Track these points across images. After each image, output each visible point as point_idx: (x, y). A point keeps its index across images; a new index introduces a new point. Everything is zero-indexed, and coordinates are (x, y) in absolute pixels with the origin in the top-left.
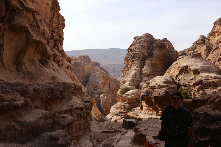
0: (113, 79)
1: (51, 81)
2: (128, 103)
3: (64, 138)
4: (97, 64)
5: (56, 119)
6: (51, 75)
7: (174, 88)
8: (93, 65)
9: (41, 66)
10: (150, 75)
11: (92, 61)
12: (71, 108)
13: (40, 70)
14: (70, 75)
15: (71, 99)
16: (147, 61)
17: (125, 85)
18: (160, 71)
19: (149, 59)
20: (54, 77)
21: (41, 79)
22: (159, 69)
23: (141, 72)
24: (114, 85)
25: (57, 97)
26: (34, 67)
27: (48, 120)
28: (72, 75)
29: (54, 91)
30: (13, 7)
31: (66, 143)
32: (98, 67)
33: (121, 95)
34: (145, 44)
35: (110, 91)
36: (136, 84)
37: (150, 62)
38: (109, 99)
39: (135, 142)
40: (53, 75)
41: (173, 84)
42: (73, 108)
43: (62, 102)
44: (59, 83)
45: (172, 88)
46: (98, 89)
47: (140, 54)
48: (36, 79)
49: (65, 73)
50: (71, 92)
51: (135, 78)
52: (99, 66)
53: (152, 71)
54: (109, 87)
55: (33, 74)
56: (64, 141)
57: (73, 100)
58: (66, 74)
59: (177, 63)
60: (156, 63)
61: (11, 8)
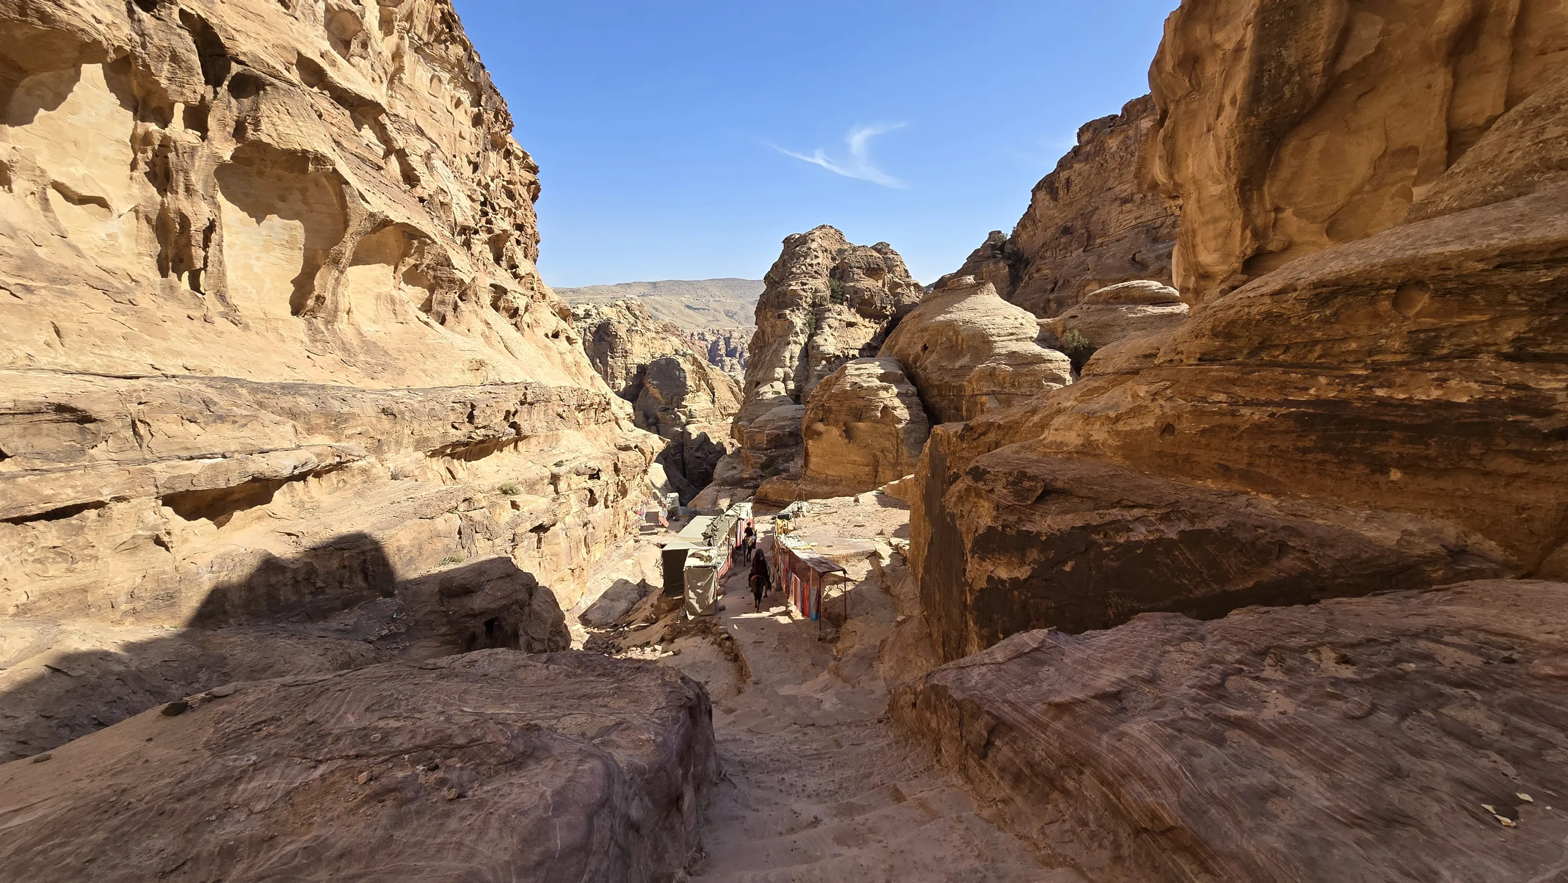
1: (468, 378)
2: (767, 449)
7: (906, 394)
9: (429, 326)
12: (557, 470)
13: (420, 337)
14: (564, 361)
15: (557, 442)
17: (758, 393)
19: (833, 307)
21: (424, 371)
24: (727, 396)
26: (393, 327)
27: (438, 522)
28: (569, 358)
30: (247, 65)
35: (714, 413)
36: (793, 387)
41: (901, 383)
42: (563, 470)
44: (504, 384)
45: (900, 394)
48: (402, 372)
49: (541, 352)
54: (713, 402)
55: (391, 352)
58: (548, 356)
61: (235, 68)
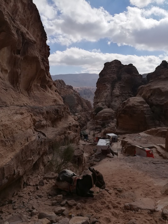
0: (85, 100)
1: (54, 104)
2: (102, 120)
3: (78, 150)
4: (70, 87)
5: (66, 135)
6: (53, 99)
7: (147, 107)
8: (67, 88)
9: (44, 91)
10: (120, 96)
11: (66, 85)
12: (70, 125)
13: (44, 94)
15: (68, 118)
16: (117, 84)
17: (98, 105)
18: (127, 93)
19: (119, 82)
20: (55, 100)
21: (46, 102)
22: (127, 91)
23: (111, 94)
24: (86, 105)
25: (61, 116)
26: (39, 92)
27: (61, 136)
29: (59, 112)
30: (27, 40)
31: (80, 154)
32: (71, 90)
33: (95, 113)
34: (115, 69)
35: (82, 110)
36: (107, 104)
37: (119, 85)
38: (82, 117)
39: (126, 152)
40: (55, 99)
41: (145, 104)
42: (71, 125)
43: (61, 120)
44: (60, 105)
45: (145, 107)
46: (73, 108)
47: (110, 78)
48: (43, 102)
50: (67, 112)
51: (106, 99)
52: (73, 89)
53: (121, 92)
54: (82, 107)
55: (40, 98)
56: (79, 152)
57: (69, 118)
59: (149, 86)
60: (124, 85)
61: (26, 41)
